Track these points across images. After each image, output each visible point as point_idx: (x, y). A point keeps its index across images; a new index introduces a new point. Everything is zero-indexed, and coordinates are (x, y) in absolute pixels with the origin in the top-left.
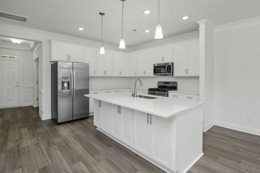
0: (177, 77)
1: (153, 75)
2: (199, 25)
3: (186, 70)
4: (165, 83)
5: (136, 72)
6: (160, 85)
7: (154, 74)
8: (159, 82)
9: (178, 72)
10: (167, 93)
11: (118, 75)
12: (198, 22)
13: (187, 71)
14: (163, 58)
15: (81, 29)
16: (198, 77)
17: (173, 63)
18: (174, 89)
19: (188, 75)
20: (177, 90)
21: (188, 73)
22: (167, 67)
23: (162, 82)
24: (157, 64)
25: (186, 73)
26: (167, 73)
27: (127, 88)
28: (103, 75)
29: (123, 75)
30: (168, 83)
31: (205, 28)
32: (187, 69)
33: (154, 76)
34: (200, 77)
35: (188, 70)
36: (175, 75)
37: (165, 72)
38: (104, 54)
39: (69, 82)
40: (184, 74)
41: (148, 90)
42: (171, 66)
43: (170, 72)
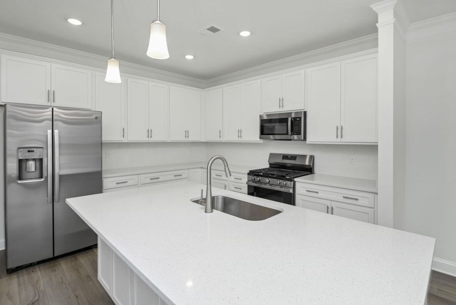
0: (315, 146)
1: (260, 140)
2: (377, 14)
3: (337, 128)
4: (285, 157)
5: (220, 132)
6: (273, 161)
7: (260, 138)
8: (271, 154)
9: (316, 132)
10: (292, 183)
11: (181, 138)
12: (375, 7)
13: (340, 131)
14: (281, 101)
15: (75, 22)
17: (305, 113)
18: (308, 171)
19: (343, 140)
20: (314, 174)
21: (342, 136)
22: (292, 121)
23: (279, 155)
24: (268, 115)
25: (337, 137)
26: (292, 135)
27: (201, 168)
28: (144, 138)
29: (192, 138)
30: (294, 157)
31: (393, 22)
32: (339, 127)
33: (262, 141)
35: (342, 128)
36: (310, 139)
37: (286, 133)
38: (121, 82)
39: (41, 160)
40: (332, 139)
41: (248, 174)
42: (300, 118)
43: (299, 133)
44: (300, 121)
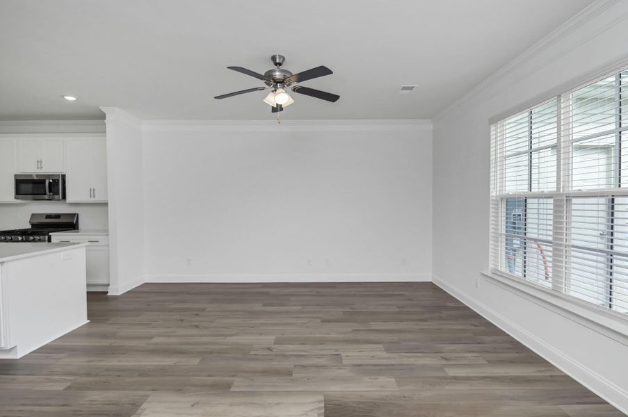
1: (16, 200)
2: (105, 114)
3: (90, 190)
4: (49, 216)
6: (36, 221)
7: (15, 198)
8: (32, 214)
9: (75, 192)
10: (47, 236)
13: (92, 192)
14: (39, 162)
16: (106, 204)
17: (64, 176)
19: (95, 199)
20: (78, 229)
21: (94, 196)
22: (50, 183)
23: (40, 215)
25: (91, 196)
26: (51, 195)
30: (58, 216)
32: (92, 189)
33: (19, 201)
34: (109, 204)
35: (94, 190)
36: (69, 198)
37: (43, 193)
40: (87, 199)
42: (58, 180)
43: (58, 194)
44: (58, 183)
